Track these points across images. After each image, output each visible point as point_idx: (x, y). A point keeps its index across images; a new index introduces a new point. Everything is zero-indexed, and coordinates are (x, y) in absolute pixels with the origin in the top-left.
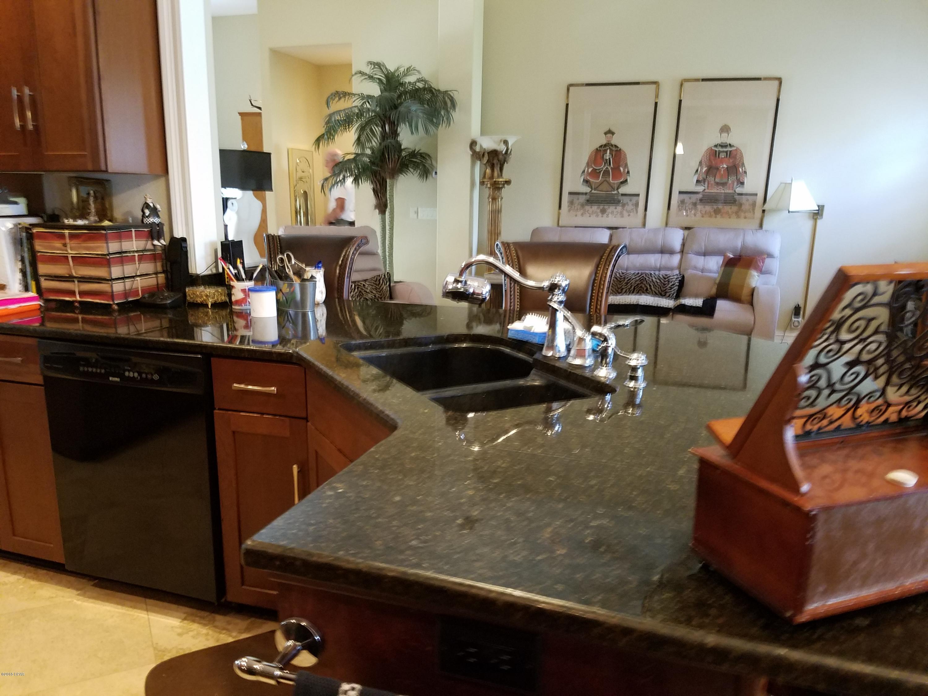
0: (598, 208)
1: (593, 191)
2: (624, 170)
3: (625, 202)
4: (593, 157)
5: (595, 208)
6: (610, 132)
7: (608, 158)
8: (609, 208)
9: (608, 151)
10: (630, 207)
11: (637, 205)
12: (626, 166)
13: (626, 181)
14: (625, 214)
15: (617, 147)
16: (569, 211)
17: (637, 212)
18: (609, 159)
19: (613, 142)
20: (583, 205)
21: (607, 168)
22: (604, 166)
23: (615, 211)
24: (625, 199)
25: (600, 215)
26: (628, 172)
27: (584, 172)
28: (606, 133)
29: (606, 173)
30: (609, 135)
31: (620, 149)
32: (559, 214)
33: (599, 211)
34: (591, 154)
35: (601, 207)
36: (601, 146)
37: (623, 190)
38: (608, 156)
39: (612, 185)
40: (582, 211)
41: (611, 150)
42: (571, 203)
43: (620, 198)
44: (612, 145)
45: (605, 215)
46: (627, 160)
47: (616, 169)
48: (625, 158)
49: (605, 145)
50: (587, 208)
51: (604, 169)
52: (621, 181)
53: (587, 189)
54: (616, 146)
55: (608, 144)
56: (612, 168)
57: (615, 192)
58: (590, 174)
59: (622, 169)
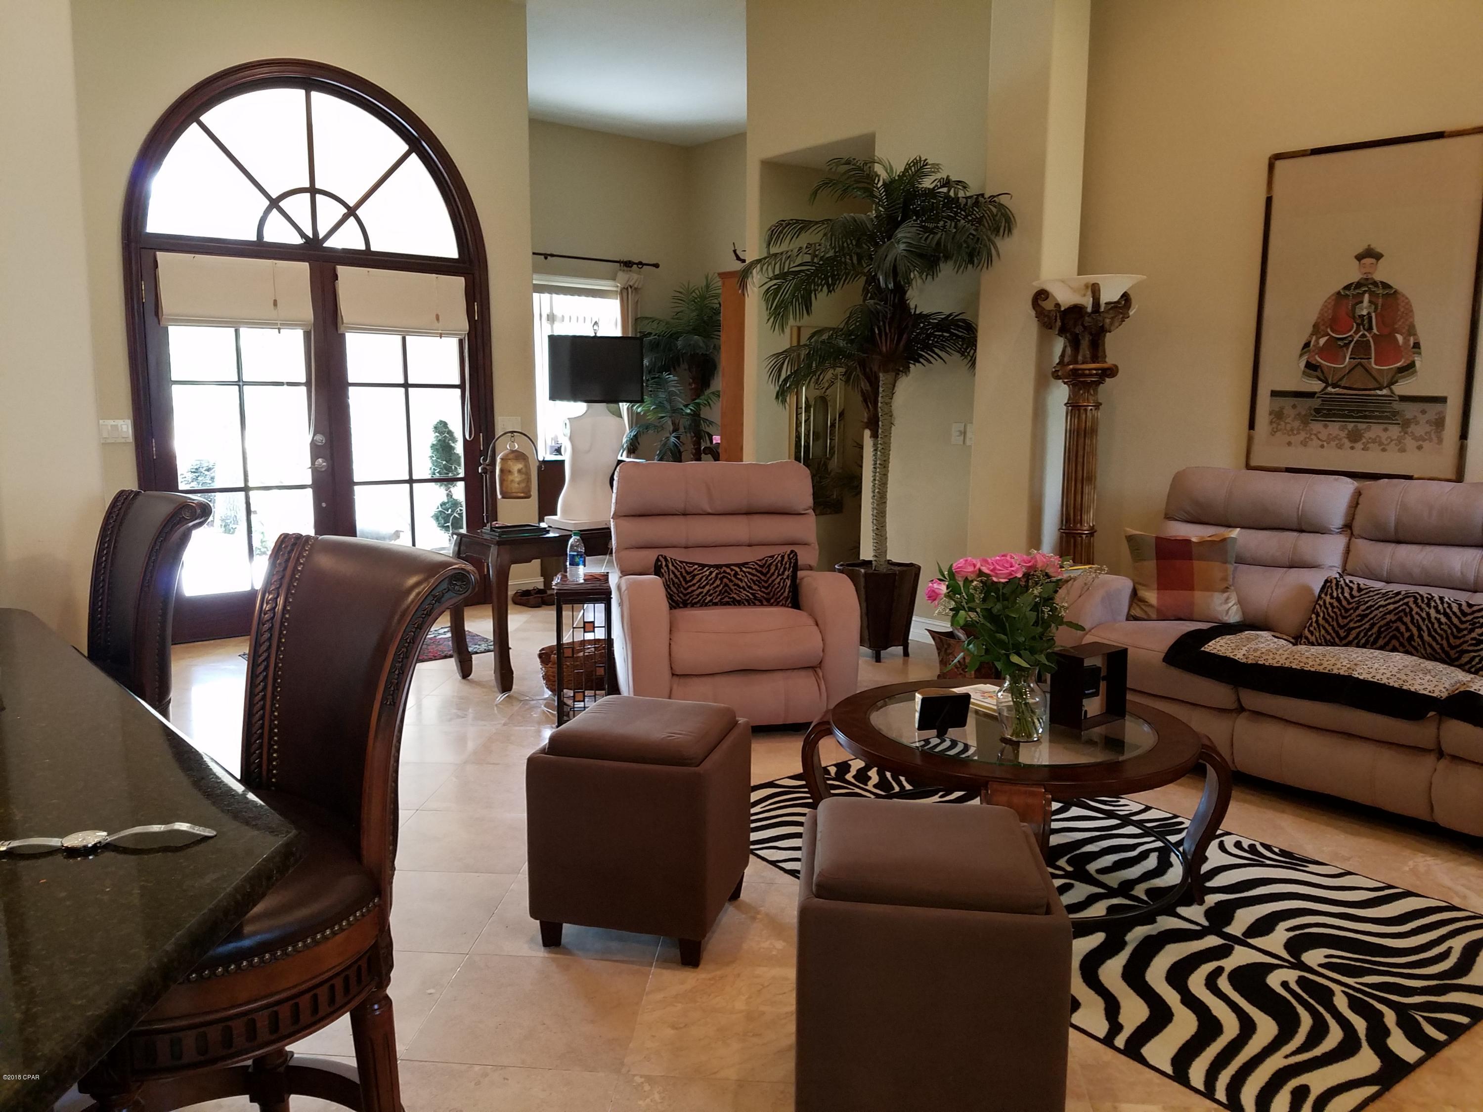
0: (1342, 429)
1: (1330, 389)
2: (1406, 341)
3: (1409, 415)
4: (1330, 311)
5: (1334, 428)
6: (1370, 254)
7: (1365, 312)
8: (1369, 429)
9: (1367, 296)
10: (1419, 430)
11: (1439, 423)
12: (1411, 331)
13: (1412, 365)
14: (1409, 442)
15: (1389, 287)
16: (1273, 433)
17: (1440, 441)
19: (1378, 277)
20: (1305, 422)
21: (1363, 336)
22: (1356, 333)
23: (1384, 436)
24: (1410, 411)
25: (1348, 444)
26: (1417, 345)
27: (1307, 345)
28: (1359, 258)
29: (1362, 348)
30: (1368, 261)
31: (1396, 291)
32: (1250, 440)
33: (1343, 434)
34: (1325, 306)
35: (1351, 426)
36: (1348, 287)
37: (1403, 388)
38: (1364, 309)
39: (1375, 373)
40: (1303, 435)
41: (1372, 293)
42: (1277, 416)
43: (1397, 406)
44: (1375, 284)
45: (1359, 445)
46: (1412, 317)
47: (1386, 339)
48: (1409, 311)
49: (1359, 285)
50: (1317, 427)
51: (1356, 337)
52: (1398, 365)
53: (1315, 386)
54: (1386, 286)
55: (1367, 279)
56: (1375, 337)
57: (1385, 392)
58: (1321, 351)
59: (1400, 338)
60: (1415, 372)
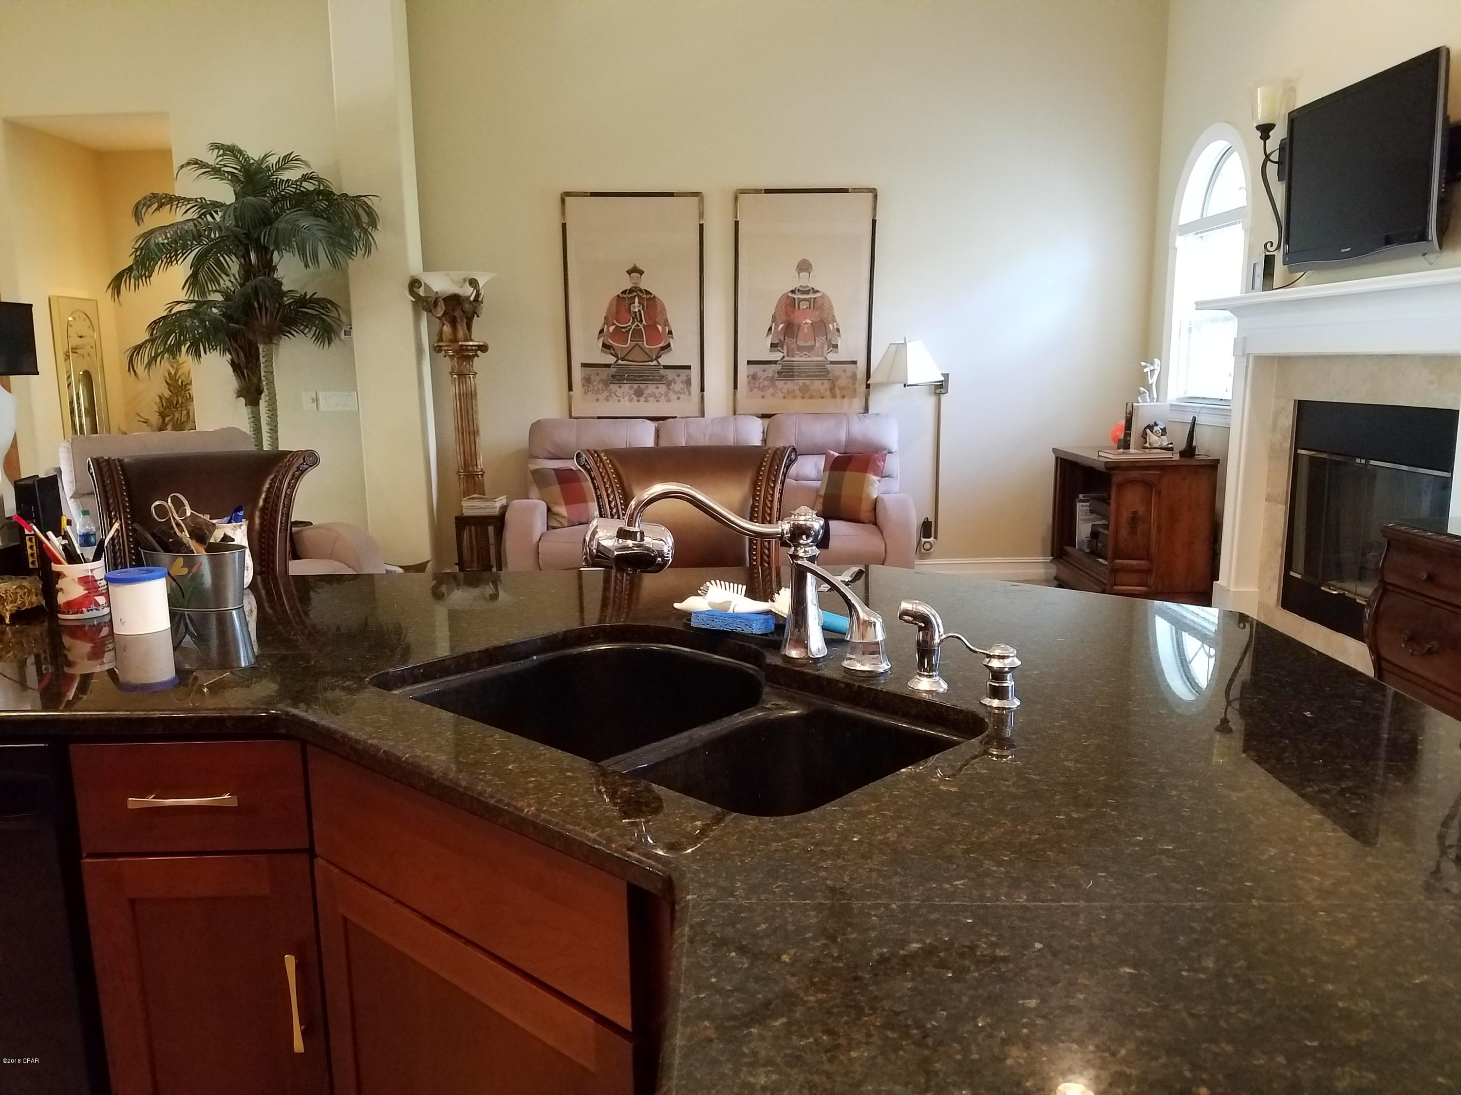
0: (631, 388)
1: (620, 362)
2: (664, 330)
3: (670, 378)
4: (614, 308)
5: (626, 388)
6: (635, 270)
7: (637, 310)
8: (647, 388)
9: (637, 300)
10: (678, 386)
11: (688, 382)
12: (666, 323)
14: (673, 396)
15: (651, 294)
16: (586, 393)
17: (690, 393)
18: (639, 311)
19: (642, 286)
20: (606, 384)
21: (637, 326)
22: (633, 323)
23: (657, 391)
24: (670, 374)
25: (635, 398)
26: (670, 332)
27: (602, 331)
28: (629, 272)
29: (637, 333)
30: (634, 275)
31: (654, 297)
32: (570, 399)
33: (632, 392)
34: (611, 304)
35: (636, 386)
36: (624, 292)
37: (665, 360)
38: (636, 307)
39: (647, 351)
40: (606, 394)
41: (640, 298)
42: (587, 380)
43: (663, 372)
44: (641, 290)
45: (642, 399)
46: (666, 313)
47: (652, 328)
48: (664, 310)
49: (631, 291)
50: (614, 387)
51: (633, 327)
52: (661, 345)
53: (611, 360)
54: (648, 293)
55: (635, 287)
56: (644, 326)
57: (654, 363)
59: (660, 328)
60: (671, 349)
